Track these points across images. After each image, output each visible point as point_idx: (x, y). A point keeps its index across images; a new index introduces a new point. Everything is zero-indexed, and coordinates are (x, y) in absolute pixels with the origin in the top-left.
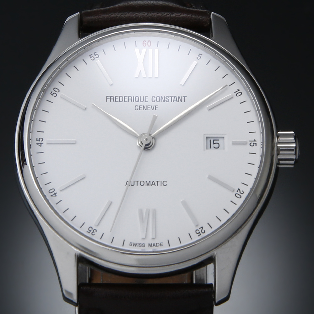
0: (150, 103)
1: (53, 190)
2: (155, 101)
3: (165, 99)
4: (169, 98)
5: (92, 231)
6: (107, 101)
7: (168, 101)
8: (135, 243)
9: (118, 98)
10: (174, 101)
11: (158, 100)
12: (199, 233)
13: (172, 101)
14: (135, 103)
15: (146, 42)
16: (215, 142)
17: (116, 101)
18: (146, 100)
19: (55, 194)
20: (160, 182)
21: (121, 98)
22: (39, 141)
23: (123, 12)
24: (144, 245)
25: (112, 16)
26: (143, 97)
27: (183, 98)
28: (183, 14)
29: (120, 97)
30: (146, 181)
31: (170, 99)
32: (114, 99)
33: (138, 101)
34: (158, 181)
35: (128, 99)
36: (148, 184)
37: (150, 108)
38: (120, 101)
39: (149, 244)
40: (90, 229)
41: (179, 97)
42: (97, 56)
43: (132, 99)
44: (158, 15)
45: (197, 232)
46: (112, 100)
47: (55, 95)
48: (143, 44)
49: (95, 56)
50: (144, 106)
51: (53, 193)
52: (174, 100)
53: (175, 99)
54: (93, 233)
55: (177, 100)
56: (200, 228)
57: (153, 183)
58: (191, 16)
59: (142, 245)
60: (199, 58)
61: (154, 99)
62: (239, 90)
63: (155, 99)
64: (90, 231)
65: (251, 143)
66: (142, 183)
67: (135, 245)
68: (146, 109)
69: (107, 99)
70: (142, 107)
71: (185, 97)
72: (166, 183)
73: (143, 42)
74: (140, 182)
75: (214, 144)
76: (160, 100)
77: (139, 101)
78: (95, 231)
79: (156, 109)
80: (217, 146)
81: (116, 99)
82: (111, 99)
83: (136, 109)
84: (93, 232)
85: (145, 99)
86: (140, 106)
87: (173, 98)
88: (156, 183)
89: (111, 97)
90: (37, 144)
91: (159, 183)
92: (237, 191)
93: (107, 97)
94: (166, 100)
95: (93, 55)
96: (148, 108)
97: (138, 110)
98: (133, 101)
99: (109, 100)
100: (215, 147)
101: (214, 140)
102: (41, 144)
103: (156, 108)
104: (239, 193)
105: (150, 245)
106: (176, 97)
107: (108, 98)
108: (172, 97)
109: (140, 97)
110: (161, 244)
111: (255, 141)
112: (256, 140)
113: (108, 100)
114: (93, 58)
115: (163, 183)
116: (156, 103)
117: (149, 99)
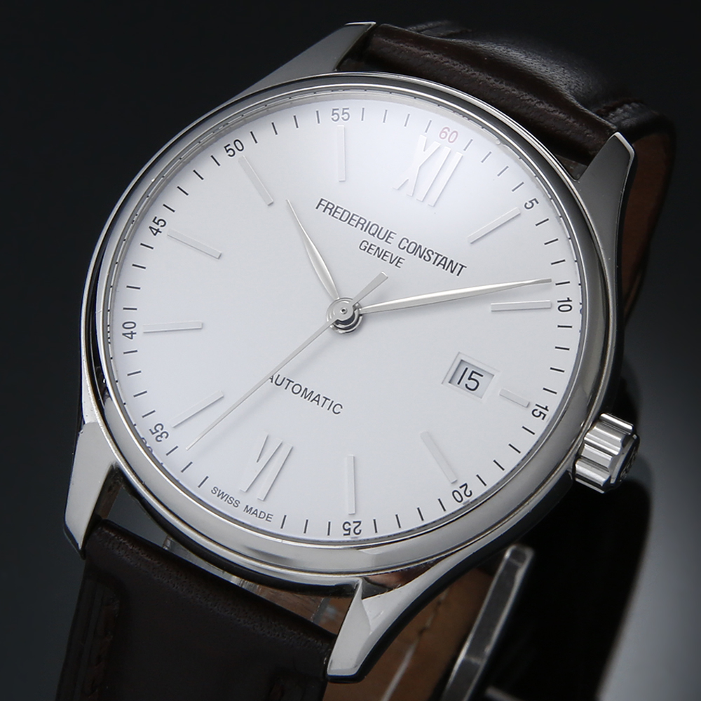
0: (392, 248)
1: (133, 325)
2: (405, 247)
3: (425, 254)
4: (433, 254)
5: (159, 434)
6: (317, 208)
7: (427, 258)
8: (223, 493)
9: (342, 211)
10: (437, 265)
11: (410, 250)
12: (349, 529)
13: (434, 263)
14: (366, 236)
15: (449, 131)
16: (474, 376)
17: (333, 215)
18: (389, 240)
19: (132, 333)
20: (331, 402)
21: (346, 214)
22: (158, 224)
23: (452, 58)
24: (237, 503)
25: (428, 56)
26: (388, 231)
27: (459, 267)
28: (560, 113)
29: (345, 211)
30: (306, 389)
31: (434, 257)
32: (333, 210)
33: (373, 235)
34: (327, 399)
35: (358, 222)
36: (306, 394)
37: (387, 256)
38: (340, 219)
39: (247, 506)
40: (159, 428)
41: (452, 261)
42: (346, 116)
43: (365, 225)
44: (513, 92)
45: (347, 526)
46: (328, 210)
47: (231, 153)
48: (442, 132)
49: (343, 114)
50: (378, 248)
51: (129, 331)
52: (439, 263)
53: (443, 262)
54: (159, 438)
55: (444, 266)
56: (354, 522)
57: (317, 399)
58: (574, 122)
59: (234, 502)
60: (529, 205)
61: (405, 244)
62: (569, 300)
63: (407, 245)
64: (157, 431)
65: (536, 410)
66: (297, 389)
67: (222, 495)
68: (379, 257)
69: (320, 204)
70: (376, 248)
71: (463, 266)
72: (341, 410)
73: (444, 129)
74: (294, 384)
75: (470, 378)
76: (414, 252)
77: (376, 235)
78: (165, 435)
79: (399, 264)
80: (472, 384)
81: (335, 211)
82: (327, 207)
83: (363, 247)
84: (161, 436)
85: (388, 236)
86: (372, 245)
87: (440, 258)
88: (322, 400)
89: (329, 203)
90: (151, 228)
91: (328, 403)
92: (461, 487)
93: (322, 200)
94: (425, 257)
95: (340, 112)
96: (384, 255)
97: (364, 250)
98: (365, 231)
99: (322, 208)
100: (468, 386)
101: (473, 372)
102: (158, 231)
103: (398, 261)
104: (462, 491)
105: (248, 509)
106: (447, 259)
107: (323, 202)
108: (439, 255)
109: (382, 228)
110: (268, 517)
111: (546, 409)
112: (548, 408)
113: (320, 206)
114: (335, 117)
115: (335, 408)
116: (403, 254)
117: (395, 241)
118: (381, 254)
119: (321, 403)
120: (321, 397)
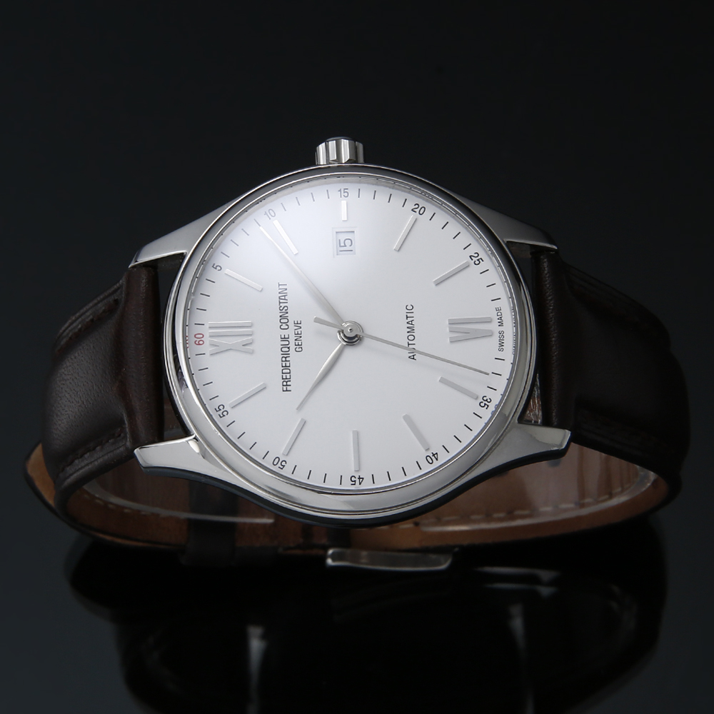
0: (290, 333)
1: (428, 458)
2: (286, 325)
4: (281, 307)
5: (486, 402)
6: (290, 391)
7: (286, 308)
9: (284, 375)
10: (287, 300)
11: (286, 321)
12: (478, 260)
13: (287, 303)
14: (292, 351)
16: (342, 244)
17: (290, 378)
18: (287, 337)
19: (434, 455)
20: (407, 314)
21: (284, 371)
22: (355, 481)
24: (501, 333)
26: (282, 341)
27: (281, 287)
30: (409, 332)
31: (283, 305)
33: (289, 348)
34: (407, 317)
35: (286, 361)
36: (411, 329)
37: (298, 332)
38: (290, 373)
39: (499, 326)
40: (482, 405)
41: (280, 293)
42: (221, 407)
43: (285, 356)
45: (477, 262)
46: (289, 383)
47: (284, 463)
48: (200, 344)
50: (296, 340)
51: (433, 458)
52: (285, 299)
53: (283, 298)
55: (285, 296)
56: (472, 260)
57: (410, 323)
59: (501, 335)
60: (219, 268)
61: (284, 327)
62: (266, 213)
63: (284, 325)
64: (485, 404)
65: (344, 195)
66: (411, 338)
67: (501, 345)
68: (301, 337)
69: (287, 391)
70: (297, 342)
71: (279, 285)
72: (409, 305)
74: (409, 341)
75: (345, 246)
76: (286, 318)
77: (288, 346)
78: (485, 399)
79: (299, 322)
80: (348, 243)
81: (286, 379)
82: (287, 385)
83: (300, 350)
84: (487, 400)
85: (284, 339)
86: (296, 345)
87: (281, 301)
88: (409, 319)
89: (283, 385)
90: (360, 484)
91: (409, 315)
92: (415, 212)
93: (284, 391)
95: (220, 413)
96: (298, 334)
97: (301, 348)
98: (289, 354)
99: (289, 388)
101: (340, 246)
102: (359, 478)
103: (297, 324)
104: (417, 210)
105: (501, 324)
106: (280, 297)
107: (285, 389)
108: (280, 303)
109: (282, 345)
110: (498, 310)
111: (340, 191)
112: (339, 189)
114: (225, 413)
115: (410, 309)
116: (291, 324)
117: (285, 333)
118: (298, 336)
119: (412, 319)
120: (407, 321)
